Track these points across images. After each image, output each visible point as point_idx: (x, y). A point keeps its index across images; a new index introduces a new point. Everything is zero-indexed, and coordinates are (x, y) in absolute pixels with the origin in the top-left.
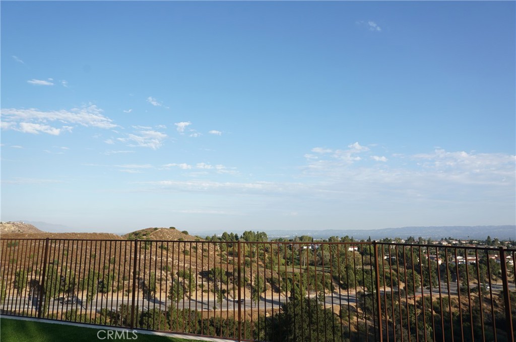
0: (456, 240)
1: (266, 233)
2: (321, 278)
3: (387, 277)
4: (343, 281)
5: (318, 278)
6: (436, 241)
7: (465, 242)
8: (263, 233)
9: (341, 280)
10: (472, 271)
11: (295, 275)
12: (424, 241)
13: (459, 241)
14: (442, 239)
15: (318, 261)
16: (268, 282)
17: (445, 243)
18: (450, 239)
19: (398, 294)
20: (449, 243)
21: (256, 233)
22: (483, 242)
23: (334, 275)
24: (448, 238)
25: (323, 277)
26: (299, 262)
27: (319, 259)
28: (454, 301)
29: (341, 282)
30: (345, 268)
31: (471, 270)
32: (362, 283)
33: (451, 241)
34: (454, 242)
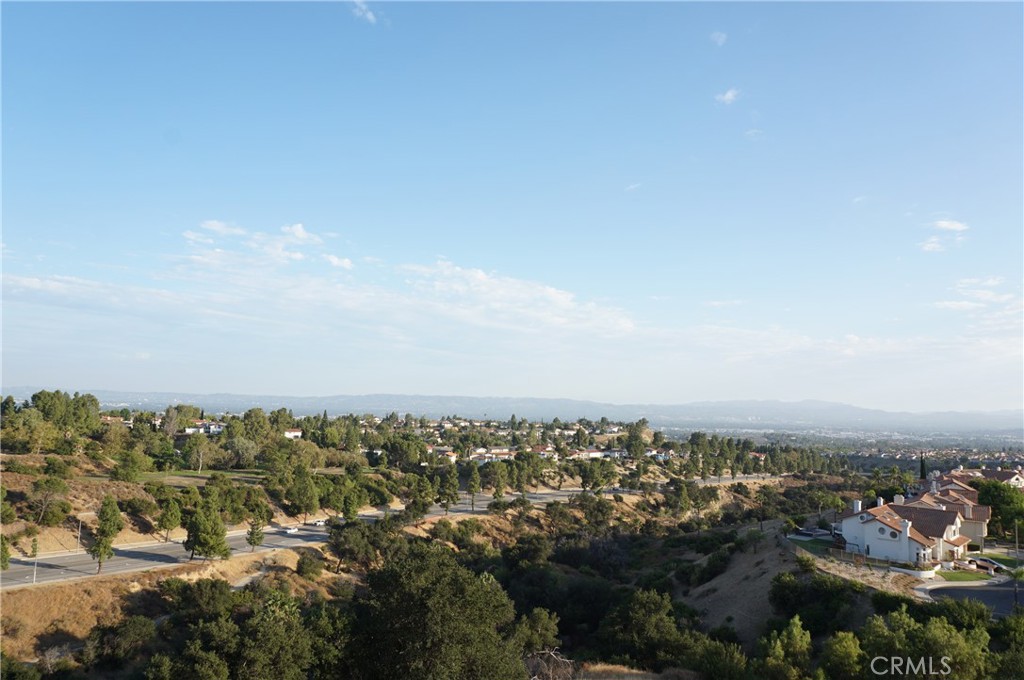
0: (465, 420)
1: (96, 396)
2: (245, 495)
3: (370, 489)
4: (289, 500)
5: (239, 496)
6: (433, 421)
7: (478, 424)
8: (89, 396)
9: (286, 498)
10: (505, 473)
11: (188, 492)
12: (415, 421)
13: (471, 422)
14: (443, 419)
15: (231, 460)
16: (122, 510)
17: (448, 426)
18: (455, 417)
19: (397, 518)
20: (455, 425)
21: (72, 397)
22: (504, 424)
23: (271, 487)
24: (451, 417)
25: (249, 494)
26: (186, 464)
27: (233, 455)
28: (483, 525)
29: (286, 502)
30: (294, 473)
31: (503, 470)
32: (324, 503)
33: (457, 421)
34: (463, 424)
